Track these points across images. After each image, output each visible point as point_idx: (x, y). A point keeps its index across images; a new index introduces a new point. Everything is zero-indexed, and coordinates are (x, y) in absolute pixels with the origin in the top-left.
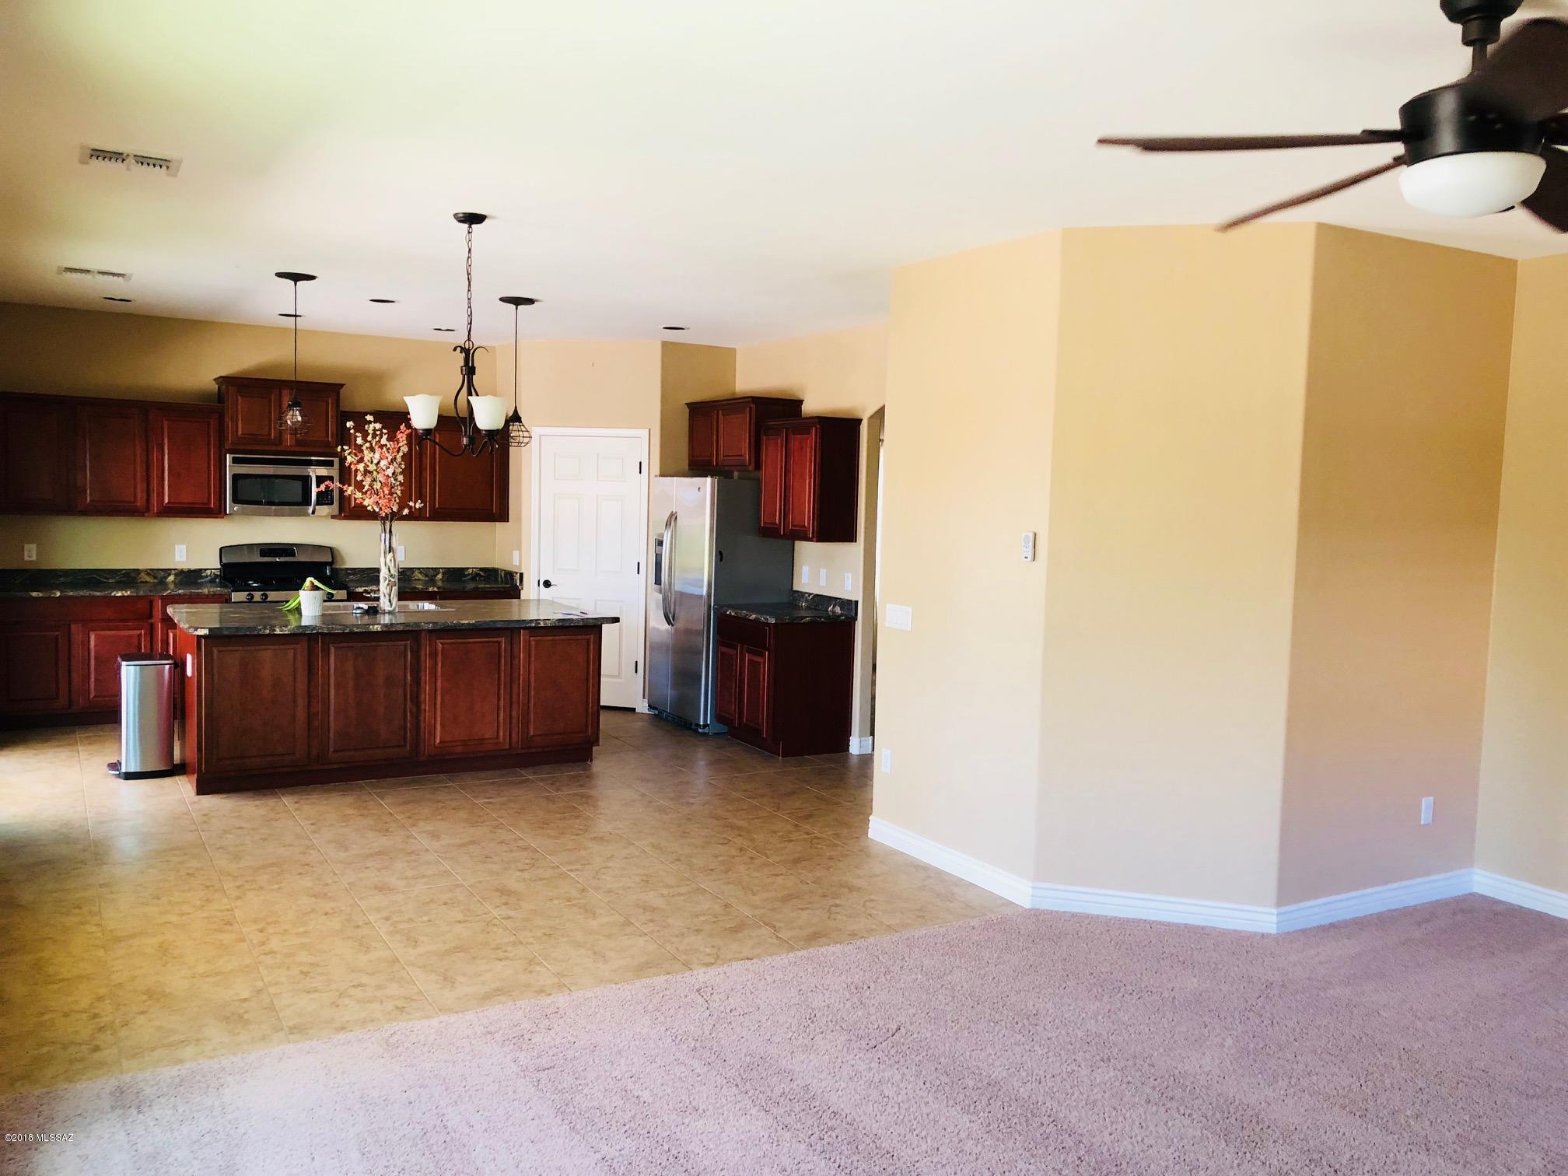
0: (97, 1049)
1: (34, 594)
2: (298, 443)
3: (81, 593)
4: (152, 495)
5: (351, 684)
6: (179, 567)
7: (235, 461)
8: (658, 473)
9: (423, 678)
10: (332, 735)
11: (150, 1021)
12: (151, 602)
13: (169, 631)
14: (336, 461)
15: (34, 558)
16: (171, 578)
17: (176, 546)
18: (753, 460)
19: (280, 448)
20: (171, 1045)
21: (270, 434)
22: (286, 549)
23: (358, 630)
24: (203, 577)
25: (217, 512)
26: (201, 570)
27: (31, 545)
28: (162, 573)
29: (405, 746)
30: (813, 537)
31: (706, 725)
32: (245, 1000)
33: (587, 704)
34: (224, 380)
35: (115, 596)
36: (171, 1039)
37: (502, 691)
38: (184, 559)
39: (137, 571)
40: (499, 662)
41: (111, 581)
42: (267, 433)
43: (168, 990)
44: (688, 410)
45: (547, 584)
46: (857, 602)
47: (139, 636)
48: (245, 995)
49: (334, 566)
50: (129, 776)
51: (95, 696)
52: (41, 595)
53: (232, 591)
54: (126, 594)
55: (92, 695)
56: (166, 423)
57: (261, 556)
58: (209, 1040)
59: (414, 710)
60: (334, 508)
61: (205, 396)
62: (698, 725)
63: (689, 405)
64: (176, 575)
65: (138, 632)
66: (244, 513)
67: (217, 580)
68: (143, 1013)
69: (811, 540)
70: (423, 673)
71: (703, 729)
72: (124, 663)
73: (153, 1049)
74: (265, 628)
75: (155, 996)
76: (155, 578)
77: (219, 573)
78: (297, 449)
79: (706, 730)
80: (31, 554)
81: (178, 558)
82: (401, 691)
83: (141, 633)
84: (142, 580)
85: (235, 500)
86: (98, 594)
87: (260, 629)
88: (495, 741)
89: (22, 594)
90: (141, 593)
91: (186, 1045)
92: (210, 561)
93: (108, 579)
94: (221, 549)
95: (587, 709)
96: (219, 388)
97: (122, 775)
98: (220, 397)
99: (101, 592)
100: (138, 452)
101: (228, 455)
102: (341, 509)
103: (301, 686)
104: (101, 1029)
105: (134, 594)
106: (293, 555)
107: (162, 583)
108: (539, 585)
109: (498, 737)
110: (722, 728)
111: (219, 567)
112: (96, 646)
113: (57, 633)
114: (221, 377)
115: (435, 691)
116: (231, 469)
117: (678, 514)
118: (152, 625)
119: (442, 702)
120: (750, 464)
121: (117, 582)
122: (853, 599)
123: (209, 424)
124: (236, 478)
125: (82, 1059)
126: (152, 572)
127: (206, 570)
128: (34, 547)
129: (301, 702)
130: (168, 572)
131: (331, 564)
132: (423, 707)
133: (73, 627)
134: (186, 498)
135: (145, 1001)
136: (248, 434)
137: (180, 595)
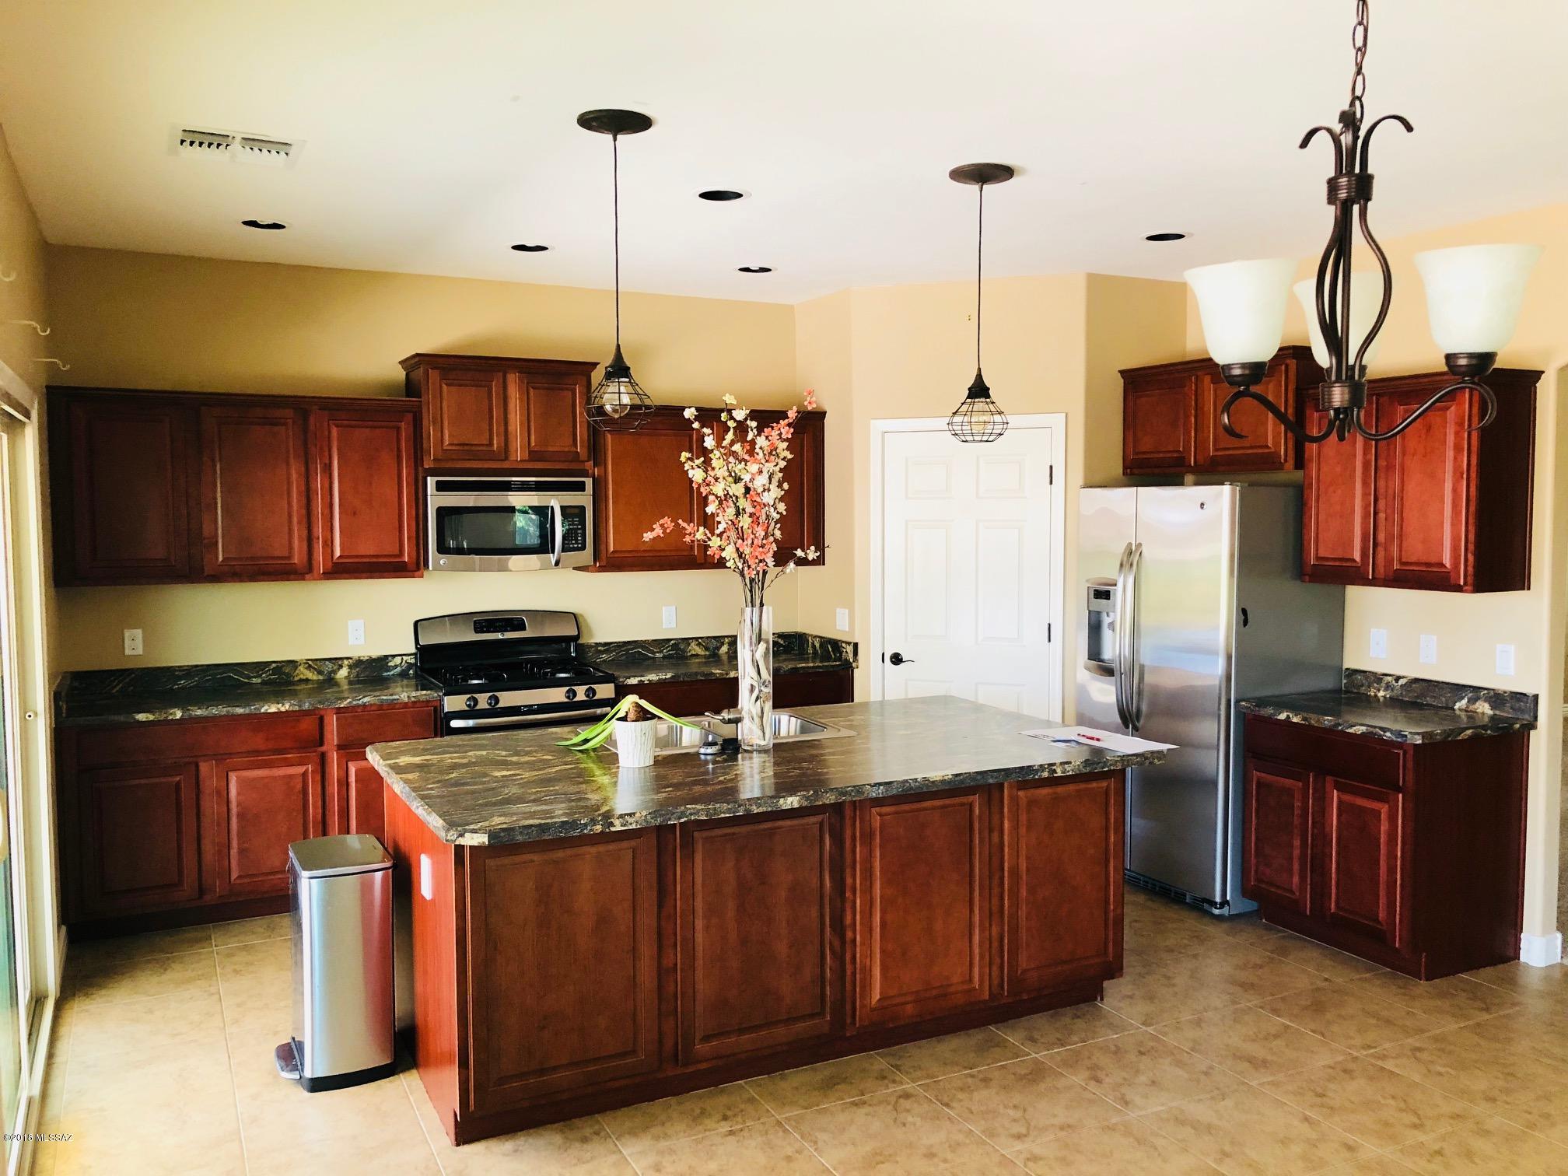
1: (141, 717)
2: (534, 455)
3: (215, 711)
4: (315, 545)
5: (731, 906)
6: (356, 654)
7: (441, 487)
8: (1081, 482)
9: (849, 881)
10: (699, 1009)
12: (321, 719)
13: (350, 764)
14: (589, 482)
15: (140, 651)
16: (343, 673)
17: (349, 622)
18: (1291, 453)
19: (506, 465)
21: (491, 444)
22: (510, 621)
23: (761, 810)
24: (389, 669)
25: (410, 567)
26: (386, 657)
27: (135, 631)
28: (330, 665)
29: (822, 1014)
30: (1465, 583)
31: (1224, 903)
33: (1107, 902)
34: (419, 364)
35: (266, 714)
37: (977, 893)
38: (362, 641)
39: (293, 663)
40: (971, 841)
41: (254, 680)
42: (486, 442)
44: (1122, 381)
45: (897, 659)
46: (1536, 697)
47: (305, 775)
49: (580, 642)
50: (319, 1085)
51: (239, 877)
52: (151, 717)
53: (445, 695)
54: (283, 709)
55: (234, 875)
56: (334, 431)
57: (476, 632)
59: (837, 943)
60: (586, 556)
61: (389, 387)
62: (1213, 904)
63: (1122, 372)
64: (350, 667)
65: (301, 770)
66: (454, 568)
67: (411, 672)
69: (1458, 589)
70: (848, 871)
71: (1219, 908)
72: (305, 874)
74: (594, 821)
76: (320, 672)
77: (413, 661)
78: (530, 466)
79: (1225, 911)
80: (135, 646)
81: (351, 641)
82: (814, 913)
83: (307, 770)
84: (302, 677)
85: (442, 549)
86: (239, 711)
87: (586, 825)
88: (965, 987)
89: (122, 718)
90: (306, 706)
92: (401, 645)
93: (249, 678)
94: (416, 624)
95: (1106, 913)
96: (407, 375)
97: (306, 1083)
98: (411, 387)
99: (245, 707)
100: (294, 476)
101: (429, 478)
102: (596, 556)
103: (647, 920)
105: (296, 708)
106: (521, 627)
107: (330, 681)
108: (883, 661)
109: (971, 980)
110: (1251, 905)
111: (413, 650)
112: (239, 794)
113: (178, 779)
114: (418, 355)
115: (871, 907)
116: (436, 500)
117: (1144, 549)
118: (323, 755)
119: (884, 924)
120: (1286, 460)
121: (264, 683)
122: (1530, 691)
123: (398, 429)
124: (441, 512)
126: (313, 664)
127: (394, 656)
128: (138, 633)
129: (647, 951)
130: (337, 661)
131: (576, 638)
132: (849, 934)
133: (204, 767)
134: (367, 548)
136: (458, 445)
137: (364, 705)
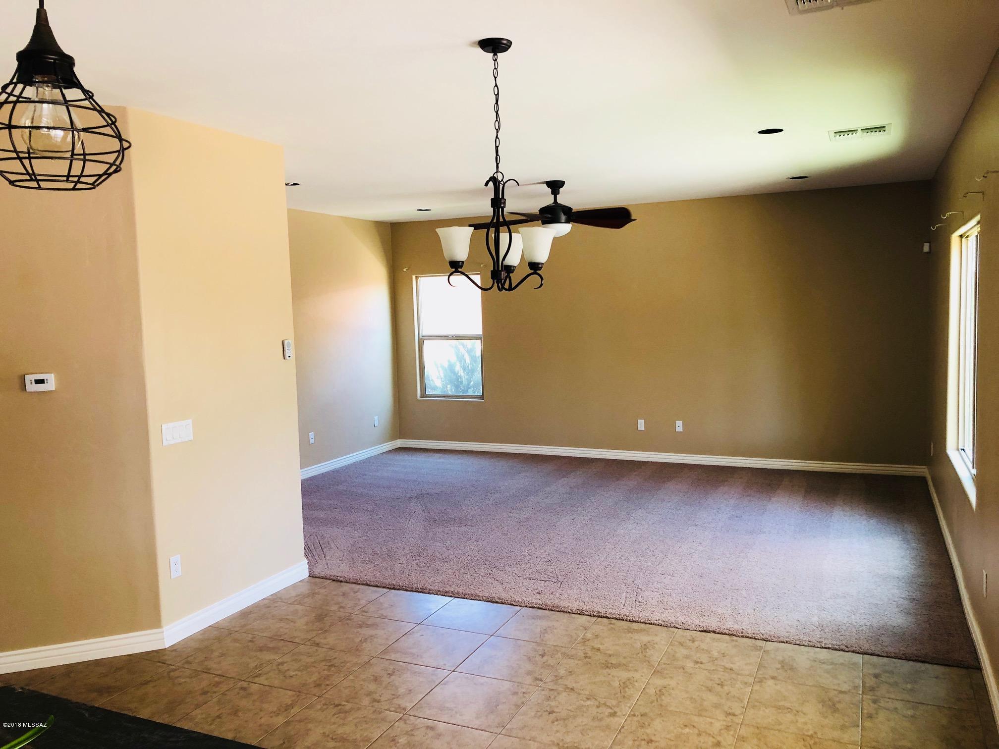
0: (876, 676)
11: (839, 684)
20: (832, 663)
32: (773, 678)
36: (830, 667)
43: (820, 706)
48: (771, 682)
58: (808, 658)
68: (841, 692)
73: (842, 664)
75: (831, 705)
91: (822, 660)
104: (872, 689)
125: (886, 672)
135: (839, 702)
